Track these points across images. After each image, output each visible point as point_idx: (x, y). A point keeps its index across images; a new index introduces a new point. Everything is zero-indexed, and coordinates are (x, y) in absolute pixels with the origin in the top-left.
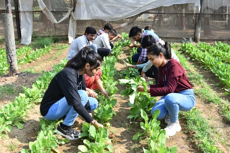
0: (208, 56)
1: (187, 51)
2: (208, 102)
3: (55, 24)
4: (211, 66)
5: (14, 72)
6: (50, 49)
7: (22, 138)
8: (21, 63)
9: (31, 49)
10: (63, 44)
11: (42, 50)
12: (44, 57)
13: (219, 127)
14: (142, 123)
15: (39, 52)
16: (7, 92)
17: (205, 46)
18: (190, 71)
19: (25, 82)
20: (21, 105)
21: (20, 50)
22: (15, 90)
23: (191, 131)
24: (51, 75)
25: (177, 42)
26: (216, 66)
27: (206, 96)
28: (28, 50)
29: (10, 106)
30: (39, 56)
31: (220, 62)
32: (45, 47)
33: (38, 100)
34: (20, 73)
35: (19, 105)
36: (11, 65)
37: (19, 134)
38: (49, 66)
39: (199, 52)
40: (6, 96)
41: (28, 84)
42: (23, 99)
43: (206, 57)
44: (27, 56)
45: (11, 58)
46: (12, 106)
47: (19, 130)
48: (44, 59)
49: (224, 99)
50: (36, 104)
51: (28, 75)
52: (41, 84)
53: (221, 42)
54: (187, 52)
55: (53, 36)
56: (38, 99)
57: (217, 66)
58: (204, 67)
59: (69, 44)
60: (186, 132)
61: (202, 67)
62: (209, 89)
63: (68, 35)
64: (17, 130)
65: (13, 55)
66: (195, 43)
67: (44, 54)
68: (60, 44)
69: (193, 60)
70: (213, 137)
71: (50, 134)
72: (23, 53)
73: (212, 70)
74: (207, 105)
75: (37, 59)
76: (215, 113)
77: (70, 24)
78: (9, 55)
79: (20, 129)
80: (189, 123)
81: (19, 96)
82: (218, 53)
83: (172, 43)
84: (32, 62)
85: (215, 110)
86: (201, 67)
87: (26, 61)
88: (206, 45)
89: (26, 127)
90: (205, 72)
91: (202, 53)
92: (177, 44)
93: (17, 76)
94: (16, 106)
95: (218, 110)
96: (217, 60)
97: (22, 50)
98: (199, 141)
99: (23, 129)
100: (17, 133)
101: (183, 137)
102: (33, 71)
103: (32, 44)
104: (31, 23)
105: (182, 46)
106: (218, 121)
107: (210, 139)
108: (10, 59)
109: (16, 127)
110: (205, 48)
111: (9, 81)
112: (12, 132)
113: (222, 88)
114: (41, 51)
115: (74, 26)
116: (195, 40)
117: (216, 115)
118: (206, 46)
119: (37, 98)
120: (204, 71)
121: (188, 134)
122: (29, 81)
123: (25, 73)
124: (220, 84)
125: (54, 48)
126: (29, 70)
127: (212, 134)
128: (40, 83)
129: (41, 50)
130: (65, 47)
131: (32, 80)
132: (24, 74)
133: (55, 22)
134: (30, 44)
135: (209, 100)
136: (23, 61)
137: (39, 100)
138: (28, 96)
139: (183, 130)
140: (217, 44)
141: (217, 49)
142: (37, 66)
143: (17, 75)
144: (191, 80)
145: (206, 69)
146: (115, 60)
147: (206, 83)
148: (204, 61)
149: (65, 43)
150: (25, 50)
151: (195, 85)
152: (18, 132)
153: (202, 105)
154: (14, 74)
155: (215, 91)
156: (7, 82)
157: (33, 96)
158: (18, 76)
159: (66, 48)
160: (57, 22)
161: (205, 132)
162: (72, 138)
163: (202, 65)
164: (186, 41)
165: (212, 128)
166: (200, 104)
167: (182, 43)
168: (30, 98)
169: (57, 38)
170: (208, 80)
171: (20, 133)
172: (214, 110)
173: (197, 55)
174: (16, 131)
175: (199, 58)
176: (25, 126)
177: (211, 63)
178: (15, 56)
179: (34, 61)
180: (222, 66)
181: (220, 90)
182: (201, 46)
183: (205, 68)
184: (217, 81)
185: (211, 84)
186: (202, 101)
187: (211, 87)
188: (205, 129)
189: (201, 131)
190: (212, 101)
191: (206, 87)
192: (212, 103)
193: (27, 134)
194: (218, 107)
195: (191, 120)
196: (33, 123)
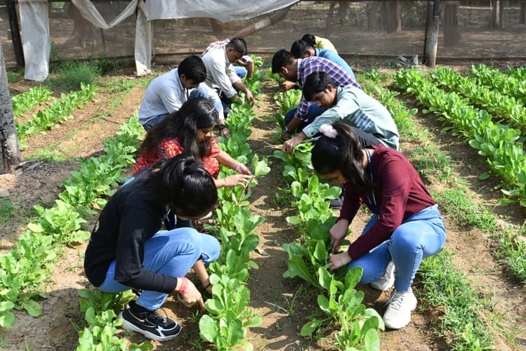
0: (460, 104)
1: (409, 90)
2: (466, 225)
3: (101, 29)
4: (467, 128)
5: (11, 164)
6: (94, 93)
7: (40, 340)
8: (27, 132)
9: (48, 92)
10: (124, 78)
11: (75, 95)
12: (82, 113)
13: (497, 293)
15: (68, 103)
17: (450, 77)
18: (419, 143)
19: (41, 187)
20: (33, 256)
21: (22, 99)
22: (17, 207)
23: (433, 307)
24: (99, 169)
25: (386, 66)
26: (479, 132)
27: (461, 209)
28: (42, 97)
29: (8, 261)
30: (69, 111)
31: (488, 122)
32: (83, 87)
33: (74, 237)
34: (26, 164)
35: (27, 256)
36: (3, 148)
37: (33, 332)
38: (93, 137)
39: (438, 93)
41: (46, 191)
42: (38, 238)
43: (455, 106)
44: (40, 114)
45: (1, 131)
46: (13, 260)
47: (31, 320)
48: (81, 117)
49: (501, 216)
50: (68, 246)
51: (46, 168)
52: (77, 193)
53: (484, 66)
54: (410, 93)
55: (99, 59)
56: (74, 233)
58: (450, 130)
59: (137, 77)
60: (422, 308)
61: (446, 131)
62: (467, 188)
63: (133, 56)
64: (26, 320)
65: (6, 124)
66: (425, 66)
67: (80, 106)
68: (116, 79)
69: (425, 111)
70: (485, 322)
72: (31, 105)
73: (470, 142)
74: (464, 234)
75: (66, 118)
76: (485, 253)
77: (137, 30)
79: (35, 317)
81: (28, 232)
82: (479, 95)
83: (374, 70)
84: (52, 128)
85: (484, 248)
86: (444, 131)
87: (38, 126)
88: (451, 74)
89: (48, 311)
90: (453, 143)
91: (445, 96)
92: (385, 71)
93: (20, 172)
94: (21, 260)
95: (491, 246)
96: (481, 116)
97: (28, 97)
98: (453, 333)
99: (40, 316)
100: (28, 329)
101: (417, 322)
102: (57, 156)
103: (51, 80)
104: (45, 30)
105: (397, 76)
106: (493, 277)
107: (480, 328)
109: (24, 313)
110: (451, 81)
111: (1, 187)
112: (16, 327)
113: (496, 185)
114: (74, 98)
115: (147, 36)
116: (426, 60)
117: (486, 260)
118: (453, 78)
119: (71, 232)
120: (450, 142)
121: (426, 314)
122: (47, 185)
123: (39, 164)
124: (489, 176)
125: (103, 90)
126: (46, 153)
127: (482, 314)
128: (76, 191)
129: (72, 96)
130: (128, 84)
131: (55, 180)
132: (36, 165)
133: (101, 25)
134: (46, 80)
135: (468, 220)
136: (33, 128)
137: (77, 236)
138: (49, 230)
140: (477, 71)
141: (477, 83)
142: (67, 138)
143: (20, 169)
144: (424, 167)
145: (456, 136)
147: (458, 174)
148: (451, 116)
149: (129, 75)
150: (35, 96)
151: (434, 181)
152: (30, 325)
153: (453, 234)
154: (13, 167)
155: (480, 195)
157: (61, 228)
158: (21, 173)
159: (131, 87)
160: (108, 23)
161: (465, 312)
163: (446, 126)
164: (405, 64)
165: (481, 296)
166: (449, 231)
167: (397, 68)
168: (55, 235)
169: (110, 62)
170: (461, 164)
171: (34, 328)
172: (481, 247)
173: (434, 101)
174: (24, 322)
175: (438, 107)
176: (47, 308)
177: (467, 122)
178: (12, 125)
179: (58, 126)
180: (494, 133)
181: (491, 190)
182: (441, 77)
183: (454, 134)
184: (483, 169)
185: (470, 176)
186: (452, 224)
187: (469, 184)
188: (467, 303)
189: (458, 308)
190: (476, 224)
191: (460, 185)
192: (475, 227)
193: (53, 330)
194: (489, 239)
195: (432, 279)
196: (65, 296)
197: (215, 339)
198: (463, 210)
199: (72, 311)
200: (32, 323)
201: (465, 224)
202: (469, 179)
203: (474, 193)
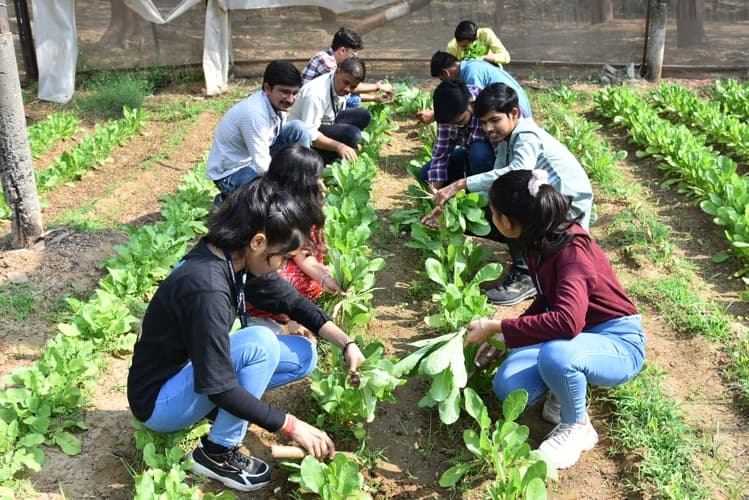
0: (691, 144)
1: (617, 119)
2: (686, 332)
3: (153, 24)
4: (701, 183)
5: (29, 235)
6: (143, 123)
7: (80, 488)
8: (47, 184)
9: (75, 121)
10: (188, 99)
11: (114, 125)
12: (125, 153)
13: (722, 430)
14: (470, 434)
15: (105, 138)
16: (13, 310)
17: (682, 100)
18: (627, 204)
19: (72, 269)
20: (68, 371)
21: (38, 132)
22: (39, 299)
23: (628, 449)
24: (156, 243)
25: (584, 80)
26: (717, 188)
27: (680, 307)
28: (66, 128)
29: (33, 378)
30: (107, 151)
31: (731, 175)
32: (126, 112)
33: (122, 342)
34: (49, 235)
35: (60, 371)
36: (18, 211)
37: (70, 476)
38: (143, 191)
39: (659, 126)
40: (11, 326)
41: (80, 274)
42: (72, 344)
43: (684, 148)
44: (65, 157)
45: (15, 187)
46: (40, 376)
47: (67, 460)
48: (125, 159)
49: (739, 318)
50: (114, 355)
51: (78, 240)
52: (125, 279)
53: (735, 82)
54: (620, 124)
55: (149, 68)
56: (122, 336)
57: (721, 187)
58: (676, 184)
59: (207, 97)
60: (613, 451)
61: (670, 186)
62: (693, 274)
63: (201, 65)
65: (22, 177)
66: (645, 81)
67: (122, 143)
68: (176, 99)
69: (639, 154)
70: (699, 472)
71: (174, 483)
72: (51, 141)
73: (702, 205)
74: (683, 343)
75: (102, 162)
76: (710, 373)
77: (208, 26)
78: (11, 177)
79: (71, 456)
80: (622, 421)
81: (59, 336)
82: (724, 129)
83: (565, 88)
84: (83, 178)
85: (709, 365)
86: (666, 185)
87: (63, 174)
88: (683, 96)
89: (90, 447)
90: (679, 204)
91: (671, 130)
92: (584, 87)
93: (41, 246)
94: (51, 375)
95: (721, 363)
96: (720, 165)
97: (46, 128)
98: (654, 487)
99: (79, 454)
100: (64, 472)
101: (604, 470)
102: (93, 221)
103: (79, 102)
104: (70, 26)
105: (600, 98)
106: (719, 408)
107: (691, 481)
108: (12, 189)
109: (56, 450)
110: (682, 105)
111: (16, 268)
112: (47, 469)
113: (737, 270)
114: (113, 130)
115: (222, 35)
116: (646, 72)
117: (711, 382)
118: (685, 101)
119: (118, 336)
120: (674, 203)
121: (619, 459)
122: (81, 265)
123: (67, 234)
124: (728, 257)
125: (156, 116)
126: (79, 218)
127: (696, 461)
128: (123, 276)
129: (111, 128)
130: (194, 109)
131: (92, 258)
132: (64, 235)
133: (152, 17)
134: (70, 102)
135: (689, 323)
136: (55, 177)
137: (125, 342)
138: (87, 333)
139: (603, 443)
140: (724, 89)
141: (722, 110)
142: (106, 193)
143: (42, 242)
144: (630, 242)
145: (684, 194)
146: (370, 171)
147: (682, 253)
148: (677, 162)
149: (194, 93)
150: (57, 127)
151: (645, 263)
152: (65, 466)
153: (667, 343)
154: (31, 239)
155: (712, 286)
156: (9, 275)
157: (104, 331)
158: (43, 247)
159: (197, 113)
160: (163, 17)
161: (673, 456)
162: (244, 483)
163: (670, 177)
164: (614, 77)
165: (698, 432)
166: (661, 340)
167: (601, 83)
168: (97, 340)
169: (166, 73)
170: (689, 237)
171: (71, 470)
172: (706, 363)
173: (654, 138)
174: (57, 462)
175: (660, 147)
176: (87, 443)
177: (700, 173)
178: (29, 178)
179: (91, 174)
180: (738, 191)
181: (730, 278)
182: (668, 99)
183: (680, 191)
184: (720, 245)
185: (700, 257)
186: (667, 329)
187: (698, 268)
188: (676, 444)
189: (663, 451)
190: (701, 330)
191: (682, 270)
192: (699, 334)
193: (96, 473)
194: (718, 353)
195: (629, 409)
196: (111, 427)
197: (321, 489)
198: (684, 309)
199: (122, 448)
200: (68, 463)
201: (684, 329)
202: (698, 260)
203: (702, 283)
